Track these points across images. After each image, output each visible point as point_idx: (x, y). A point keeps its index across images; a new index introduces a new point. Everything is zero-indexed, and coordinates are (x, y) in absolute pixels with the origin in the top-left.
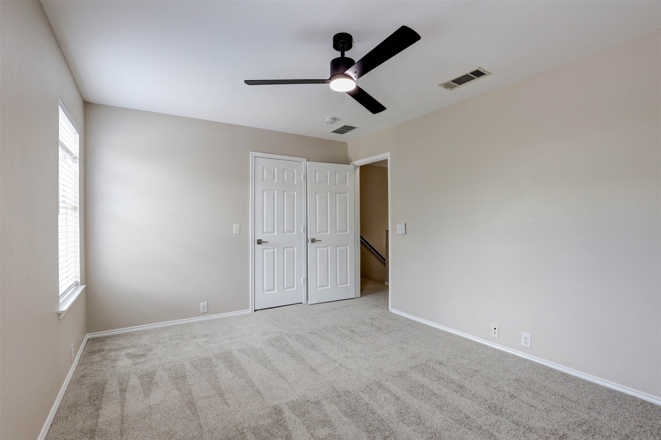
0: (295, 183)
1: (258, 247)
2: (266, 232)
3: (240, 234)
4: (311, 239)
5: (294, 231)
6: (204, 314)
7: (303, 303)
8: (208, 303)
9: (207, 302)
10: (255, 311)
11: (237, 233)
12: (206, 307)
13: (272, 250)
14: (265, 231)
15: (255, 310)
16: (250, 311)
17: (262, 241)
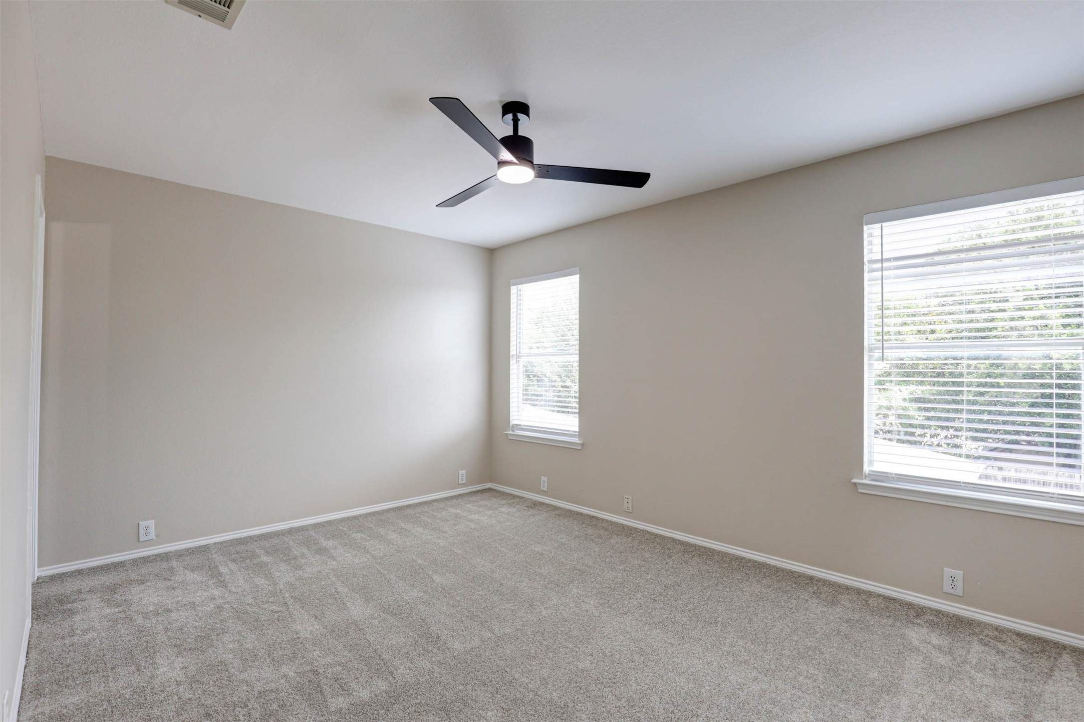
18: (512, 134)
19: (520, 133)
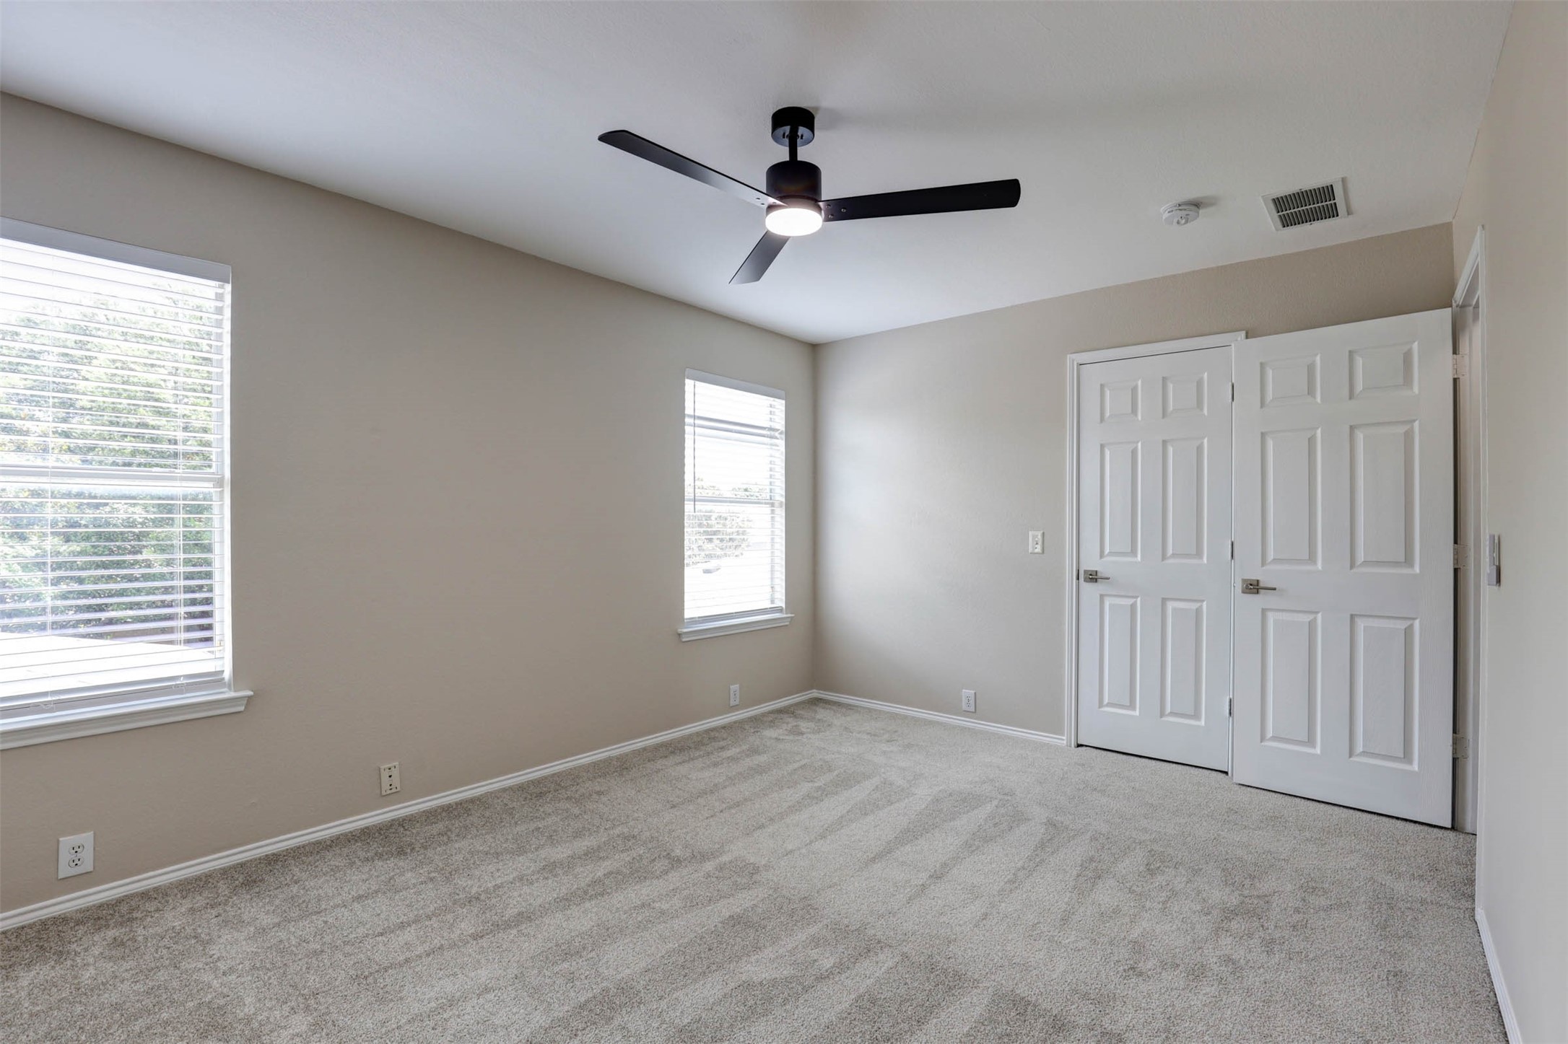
0: (1205, 412)
1: (1087, 588)
2: (1111, 554)
3: (1043, 552)
4: (1244, 581)
5: (1199, 554)
6: (966, 713)
7: (1230, 773)
8: (975, 693)
9: (973, 692)
10: (1079, 746)
11: (1036, 551)
12: (972, 702)
13: (1131, 601)
14: (1108, 551)
15: (1079, 743)
16: (1065, 742)
17: (1099, 575)
18: (788, 159)
19: (800, 158)
